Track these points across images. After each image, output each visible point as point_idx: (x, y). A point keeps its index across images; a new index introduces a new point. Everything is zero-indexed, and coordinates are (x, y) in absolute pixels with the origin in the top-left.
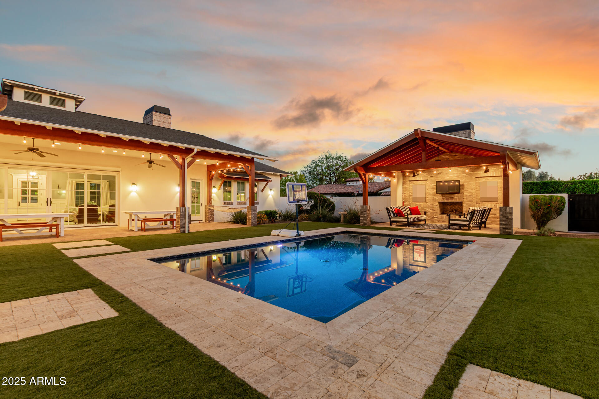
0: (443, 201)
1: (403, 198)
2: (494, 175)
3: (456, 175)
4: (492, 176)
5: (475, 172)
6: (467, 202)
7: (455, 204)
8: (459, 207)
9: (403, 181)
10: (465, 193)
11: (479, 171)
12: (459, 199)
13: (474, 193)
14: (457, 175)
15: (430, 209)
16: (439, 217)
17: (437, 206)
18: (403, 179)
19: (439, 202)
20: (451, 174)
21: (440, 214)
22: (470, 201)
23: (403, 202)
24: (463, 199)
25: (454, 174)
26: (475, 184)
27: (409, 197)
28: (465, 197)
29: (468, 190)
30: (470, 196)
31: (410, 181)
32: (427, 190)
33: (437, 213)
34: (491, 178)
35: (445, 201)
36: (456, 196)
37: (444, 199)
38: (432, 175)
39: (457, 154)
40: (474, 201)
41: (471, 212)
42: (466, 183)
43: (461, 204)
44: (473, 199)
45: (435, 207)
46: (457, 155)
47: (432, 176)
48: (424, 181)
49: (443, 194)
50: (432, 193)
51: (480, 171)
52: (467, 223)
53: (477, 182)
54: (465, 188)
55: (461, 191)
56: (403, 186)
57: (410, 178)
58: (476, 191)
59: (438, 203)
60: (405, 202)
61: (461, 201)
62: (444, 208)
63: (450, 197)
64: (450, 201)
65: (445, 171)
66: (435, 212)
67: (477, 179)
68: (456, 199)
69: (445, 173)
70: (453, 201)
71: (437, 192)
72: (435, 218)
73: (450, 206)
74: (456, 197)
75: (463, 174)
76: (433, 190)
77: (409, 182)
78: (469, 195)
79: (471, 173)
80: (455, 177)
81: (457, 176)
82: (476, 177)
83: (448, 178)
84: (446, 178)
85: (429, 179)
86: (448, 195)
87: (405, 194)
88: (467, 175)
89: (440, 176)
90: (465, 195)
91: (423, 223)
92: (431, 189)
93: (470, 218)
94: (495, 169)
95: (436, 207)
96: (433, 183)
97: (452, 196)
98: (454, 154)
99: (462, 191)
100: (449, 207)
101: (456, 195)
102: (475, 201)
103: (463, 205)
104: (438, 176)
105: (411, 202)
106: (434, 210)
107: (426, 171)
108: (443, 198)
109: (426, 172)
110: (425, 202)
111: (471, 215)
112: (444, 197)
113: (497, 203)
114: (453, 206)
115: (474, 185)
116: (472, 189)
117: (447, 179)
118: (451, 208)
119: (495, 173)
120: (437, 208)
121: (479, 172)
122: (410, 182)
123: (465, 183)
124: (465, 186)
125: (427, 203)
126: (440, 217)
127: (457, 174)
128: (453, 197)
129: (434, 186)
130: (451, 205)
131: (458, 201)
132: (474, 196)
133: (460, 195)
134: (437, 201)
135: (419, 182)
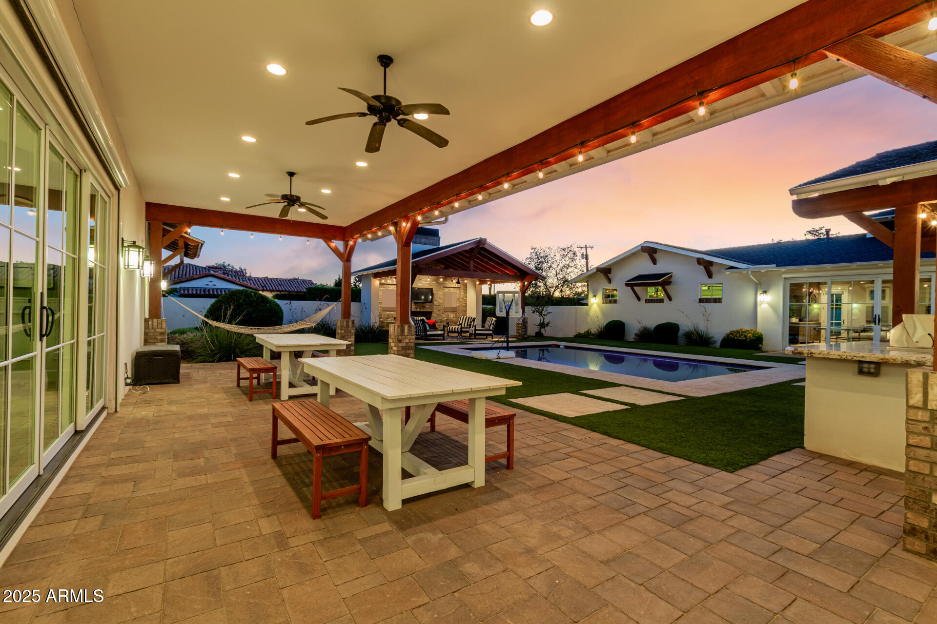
0: (416, 310)
4: (453, 286)
6: (436, 312)
10: (435, 303)
12: (430, 308)
13: (441, 303)
14: (428, 282)
20: (424, 281)
22: (438, 311)
25: (426, 281)
28: (434, 307)
29: (438, 299)
30: (438, 306)
34: (452, 289)
35: (418, 310)
37: (417, 308)
43: (431, 313)
44: (440, 308)
49: (416, 303)
51: (448, 281)
53: (443, 291)
54: (436, 297)
58: (444, 301)
61: (431, 311)
63: (422, 306)
64: (422, 310)
68: (428, 309)
70: (425, 310)
74: (427, 306)
75: (436, 284)
78: (437, 304)
79: (442, 282)
80: (427, 285)
81: (428, 284)
82: (443, 287)
86: (420, 304)
97: (424, 305)
99: (434, 300)
101: (428, 304)
102: (442, 311)
115: (440, 295)
116: (440, 299)
117: (420, 286)
121: (446, 282)
122: (381, 285)
123: (436, 292)
124: (436, 295)
131: (429, 311)
132: (442, 305)
133: (431, 304)
135: (389, 286)
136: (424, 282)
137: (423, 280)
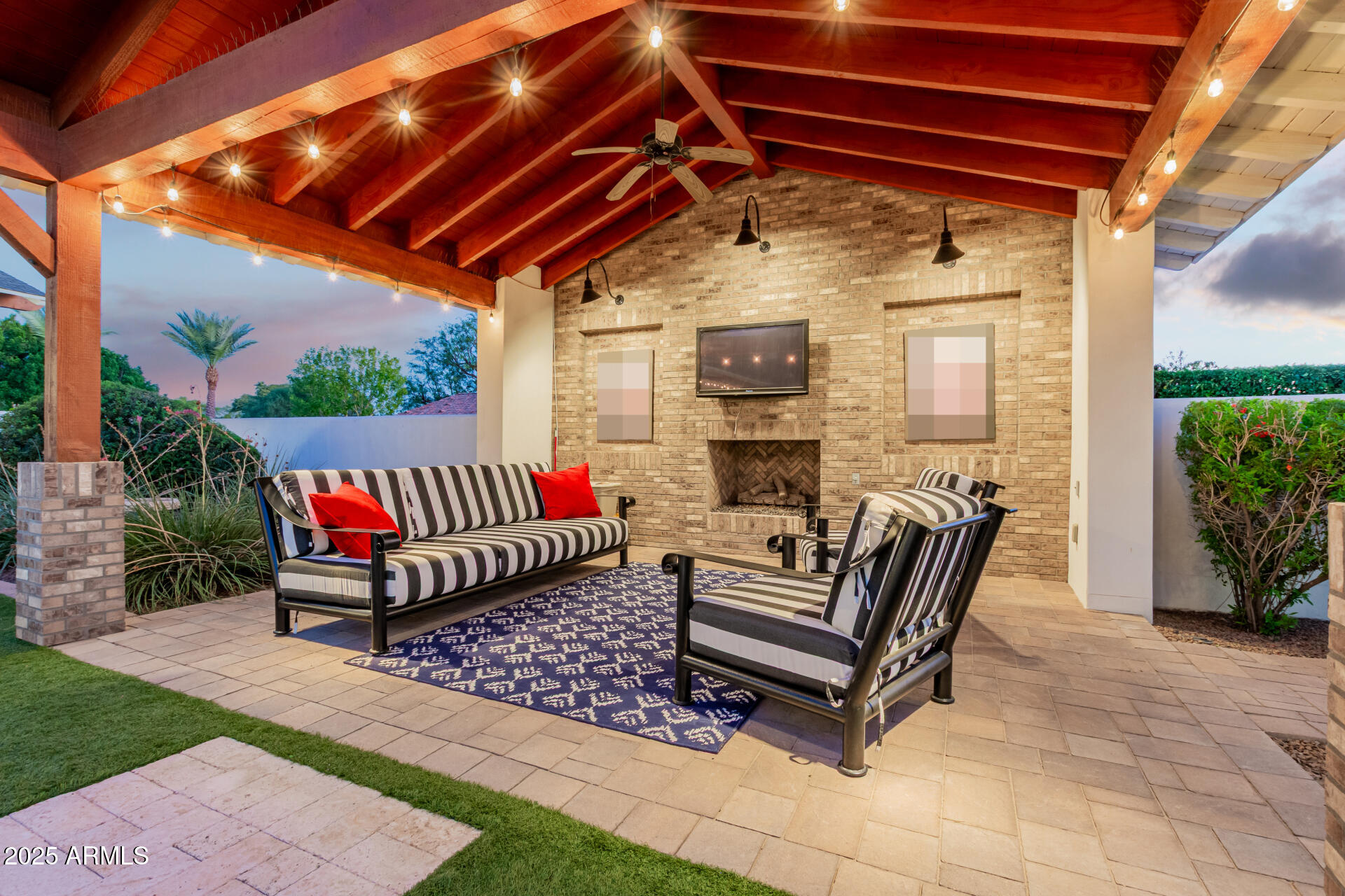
0: (728, 437)
1: (554, 422)
2: (982, 290)
3: (788, 296)
4: (966, 292)
5: (884, 278)
6: (842, 443)
7: (790, 454)
8: (804, 470)
9: (557, 335)
10: (830, 395)
11: (901, 270)
12: (803, 426)
13: (874, 394)
14: (795, 295)
15: (672, 480)
16: (709, 521)
17: (699, 462)
18: (556, 325)
19: (712, 443)
20: (766, 292)
21: (717, 501)
22: (855, 437)
23: (555, 443)
24: (824, 424)
25: (783, 289)
26: (879, 343)
27: (580, 415)
28: (830, 416)
29: (847, 374)
30: (857, 408)
31: (587, 334)
32: (661, 378)
33: (699, 499)
34: (960, 309)
35: (741, 435)
36: (790, 411)
37: (732, 425)
38: (684, 300)
39: (796, 182)
40: (873, 437)
41: (882, 553)
42: (840, 338)
43: (810, 450)
44: (873, 423)
45: (691, 468)
46: (795, 188)
47: (682, 307)
48: (644, 336)
49: (726, 399)
50: (677, 394)
51: (909, 268)
52: (836, 674)
53: (892, 330)
54: (836, 363)
55: (810, 382)
56: (556, 359)
57: (585, 315)
58: (887, 381)
59: (705, 449)
60: (562, 443)
61: (811, 438)
62: (738, 474)
63: (763, 417)
64: (760, 435)
65: (738, 275)
66: (691, 492)
67: (893, 315)
68: (790, 425)
69: (738, 287)
70: (777, 434)
71: (701, 392)
72: (690, 524)
73: (765, 461)
74: (788, 416)
75: (827, 291)
76: (685, 382)
77: (580, 339)
78: (850, 402)
79: (864, 280)
80: (787, 308)
81: (795, 301)
82: (888, 306)
83: (753, 312)
84: (744, 313)
85: (665, 321)
86: (751, 405)
87: (562, 403)
88: (844, 296)
89: (719, 302)
90: (831, 403)
91: (612, 560)
92: (675, 374)
93: (864, 614)
94: (985, 251)
95: (698, 468)
96: (686, 344)
97: (773, 410)
98: (783, 184)
99: (820, 381)
100: (760, 467)
101: (791, 403)
102: (877, 437)
103: (823, 457)
104: (708, 303)
105: (589, 443)
106: (690, 486)
107: (653, 280)
108: (731, 418)
109: (653, 286)
110: (651, 442)
111: (872, 587)
112: (735, 414)
113: (989, 446)
114: (781, 462)
115: (875, 350)
116: (866, 372)
117: (748, 318)
118: (768, 474)
119: (982, 276)
120: (704, 475)
121: (903, 276)
122: (590, 341)
123: (832, 338)
124: (833, 352)
125: (661, 449)
126: (712, 519)
127: (794, 289)
128: (774, 417)
129: (689, 355)
130: (771, 456)
131: (797, 436)
132: (875, 408)
133: (806, 402)
134: (700, 437)
135: (625, 338)
136: (767, 298)
137: (762, 285)
